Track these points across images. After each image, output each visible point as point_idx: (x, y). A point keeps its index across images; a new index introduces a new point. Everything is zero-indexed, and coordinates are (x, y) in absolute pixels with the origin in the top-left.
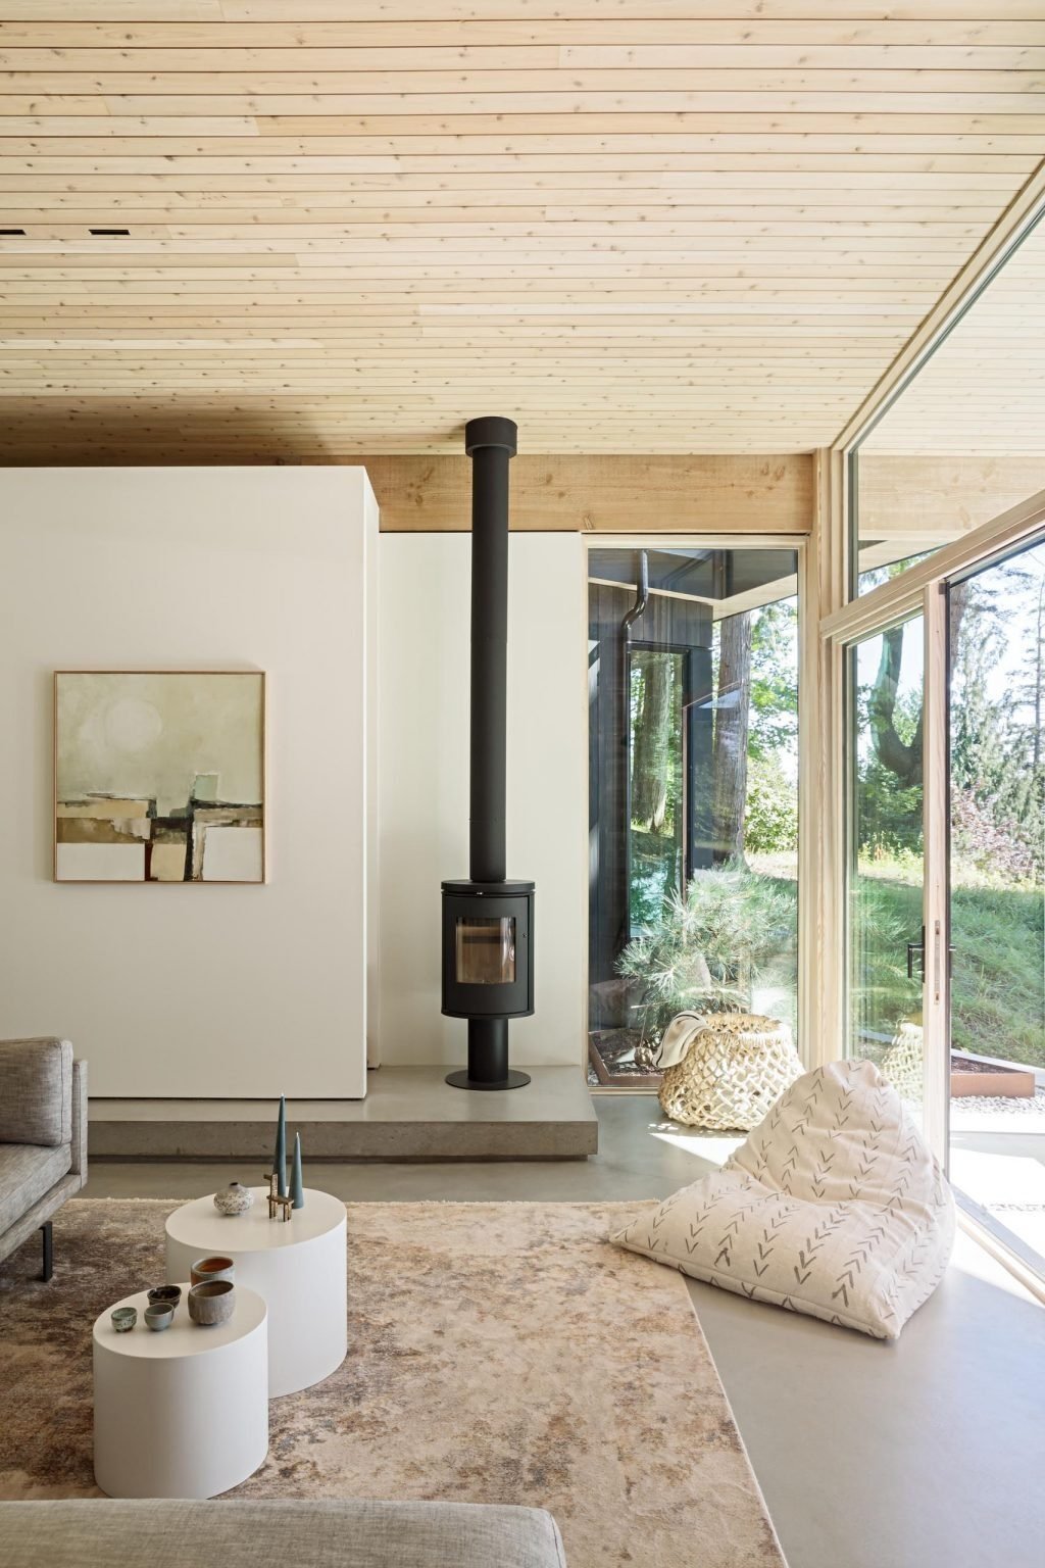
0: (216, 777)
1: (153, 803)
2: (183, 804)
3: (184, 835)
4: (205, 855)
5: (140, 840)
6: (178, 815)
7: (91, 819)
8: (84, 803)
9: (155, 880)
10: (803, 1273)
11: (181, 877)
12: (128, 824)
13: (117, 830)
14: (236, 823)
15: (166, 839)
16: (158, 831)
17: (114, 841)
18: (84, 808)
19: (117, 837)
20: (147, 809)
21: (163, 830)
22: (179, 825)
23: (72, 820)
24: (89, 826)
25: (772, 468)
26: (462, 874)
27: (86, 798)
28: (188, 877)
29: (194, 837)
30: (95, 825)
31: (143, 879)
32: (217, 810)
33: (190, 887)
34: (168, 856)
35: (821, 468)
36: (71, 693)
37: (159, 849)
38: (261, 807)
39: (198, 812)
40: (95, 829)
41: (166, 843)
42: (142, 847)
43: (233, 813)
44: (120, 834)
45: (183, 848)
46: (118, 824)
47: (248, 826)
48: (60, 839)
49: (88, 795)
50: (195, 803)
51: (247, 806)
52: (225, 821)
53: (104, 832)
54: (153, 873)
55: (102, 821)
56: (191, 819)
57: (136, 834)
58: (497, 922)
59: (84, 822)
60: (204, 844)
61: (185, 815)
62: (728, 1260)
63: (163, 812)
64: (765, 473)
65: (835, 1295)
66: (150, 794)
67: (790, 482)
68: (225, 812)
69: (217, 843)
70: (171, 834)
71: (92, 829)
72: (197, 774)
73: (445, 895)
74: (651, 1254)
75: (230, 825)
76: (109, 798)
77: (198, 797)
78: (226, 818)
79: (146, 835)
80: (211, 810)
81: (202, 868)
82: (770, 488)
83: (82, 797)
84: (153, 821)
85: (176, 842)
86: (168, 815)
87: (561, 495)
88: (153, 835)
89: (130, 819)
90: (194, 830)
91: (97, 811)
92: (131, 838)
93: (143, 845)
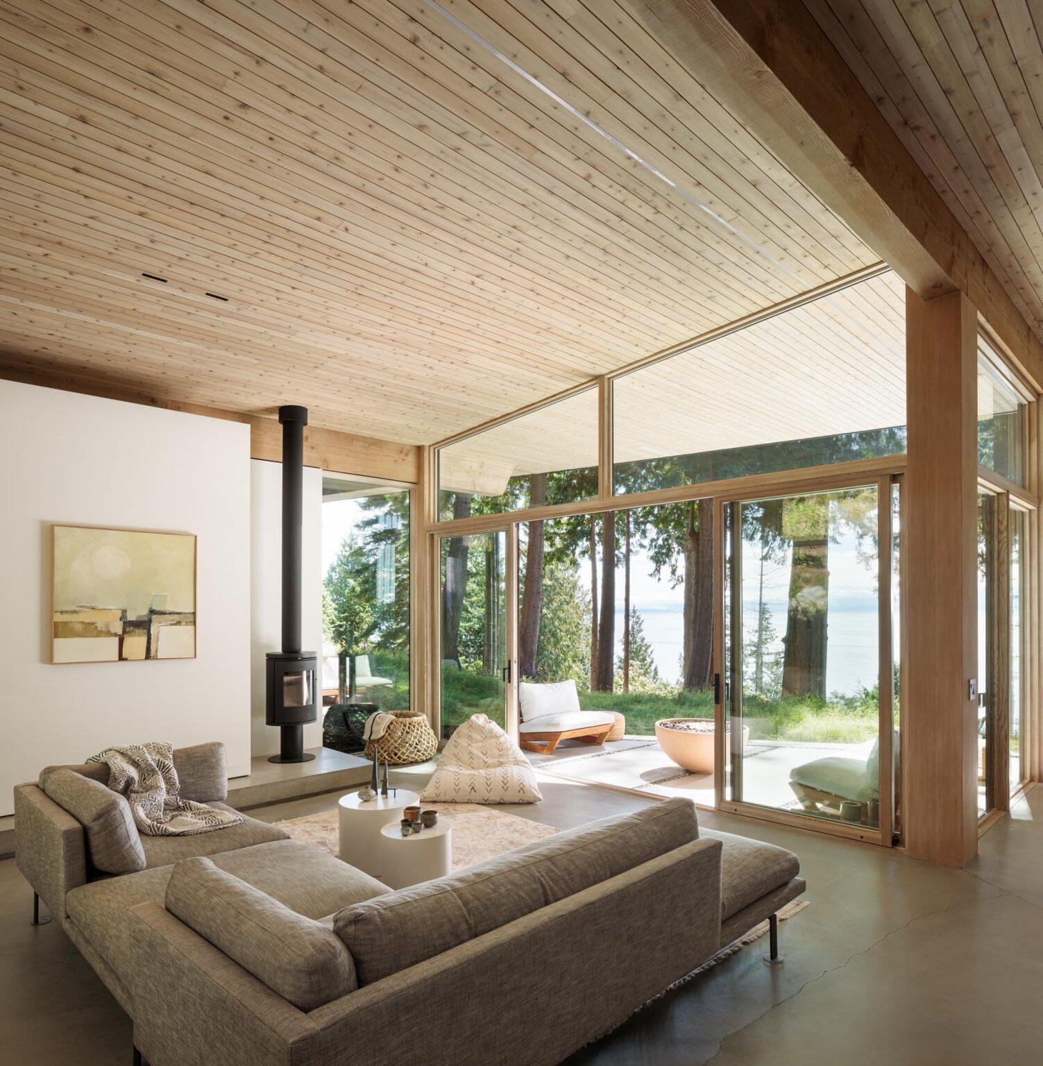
0: (166, 596)
1: (124, 611)
2: (145, 612)
3: (145, 631)
4: (159, 642)
5: (115, 635)
6: (141, 619)
7: (80, 622)
8: (75, 612)
9: (126, 659)
10: (505, 787)
11: (143, 656)
12: (107, 626)
13: (99, 629)
14: (179, 623)
15: (133, 634)
16: (128, 629)
17: (97, 636)
18: (75, 615)
19: (99, 634)
20: (120, 615)
21: (132, 629)
22: (143, 625)
23: (66, 623)
24: (79, 627)
25: (405, 451)
26: (278, 649)
27: (77, 609)
28: (148, 657)
29: (152, 632)
30: (83, 626)
31: (117, 659)
32: (166, 616)
33: (149, 662)
34: (135, 643)
35: (426, 454)
36: (64, 541)
37: (128, 641)
38: (194, 614)
39: (154, 617)
40: (83, 629)
41: (133, 636)
42: (117, 639)
43: (177, 618)
44: (101, 631)
45: (144, 639)
46: (100, 625)
47: (186, 625)
48: (56, 636)
49: (78, 607)
50: (152, 612)
51: (185, 614)
52: (172, 623)
53: (90, 630)
54: (124, 655)
55: (87, 623)
56: (150, 621)
57: (113, 631)
58: (300, 673)
59: (75, 624)
60: (158, 637)
61: (146, 619)
62: (475, 791)
63: (131, 617)
64: (401, 452)
65: (519, 791)
66: (123, 606)
67: (411, 459)
68: (172, 617)
69: (166, 636)
70: (137, 630)
71: (81, 629)
72: (154, 594)
73: (268, 660)
74: (438, 799)
75: (176, 624)
76: (93, 608)
77: (155, 608)
78: (173, 620)
79: (120, 632)
80: (163, 616)
81: (157, 651)
82: (404, 460)
83: (73, 608)
84: (124, 623)
85: (140, 635)
86: (134, 619)
87: (313, 448)
88: (124, 632)
89: (108, 622)
90: (152, 628)
91: (86, 617)
92: (109, 634)
93: (117, 638)
